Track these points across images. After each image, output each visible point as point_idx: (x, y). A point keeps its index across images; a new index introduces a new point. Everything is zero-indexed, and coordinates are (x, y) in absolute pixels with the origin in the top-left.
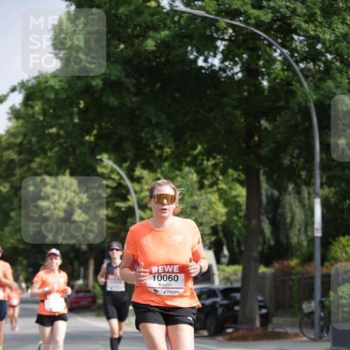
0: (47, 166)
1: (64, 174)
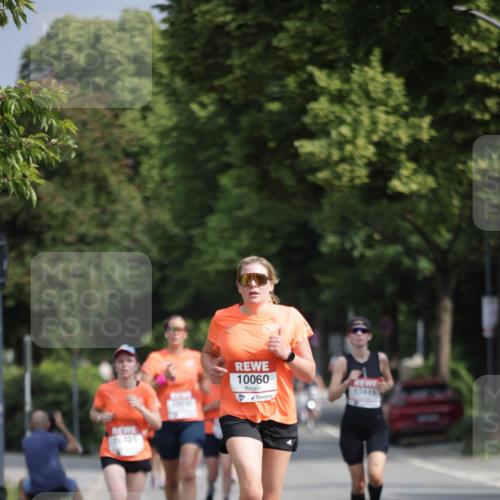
1: (366, 61)
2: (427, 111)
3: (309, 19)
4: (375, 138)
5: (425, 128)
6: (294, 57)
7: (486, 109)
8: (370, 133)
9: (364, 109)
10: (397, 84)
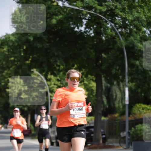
0: (10, 74)
3: (8, 71)
6: (6, 76)
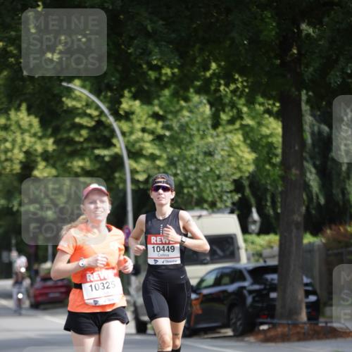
1: (18, 109)
2: (51, 136)
4: (24, 149)
5: (50, 145)
7: (81, 136)
8: (21, 147)
9: (18, 134)
10: (35, 121)
